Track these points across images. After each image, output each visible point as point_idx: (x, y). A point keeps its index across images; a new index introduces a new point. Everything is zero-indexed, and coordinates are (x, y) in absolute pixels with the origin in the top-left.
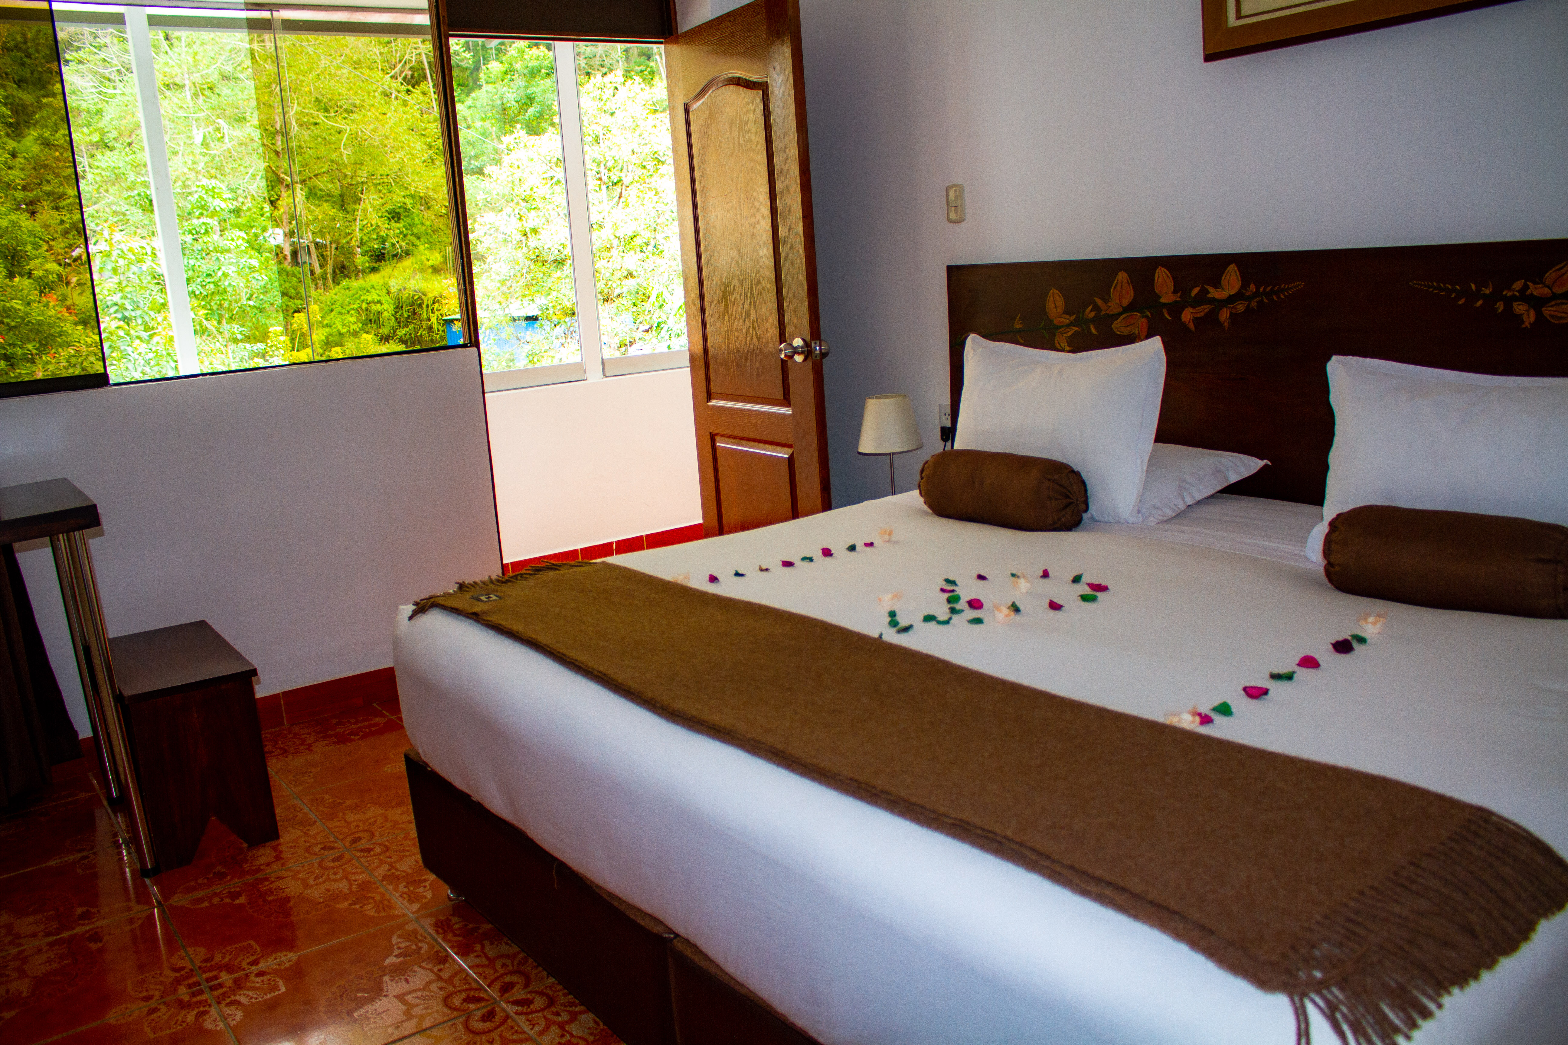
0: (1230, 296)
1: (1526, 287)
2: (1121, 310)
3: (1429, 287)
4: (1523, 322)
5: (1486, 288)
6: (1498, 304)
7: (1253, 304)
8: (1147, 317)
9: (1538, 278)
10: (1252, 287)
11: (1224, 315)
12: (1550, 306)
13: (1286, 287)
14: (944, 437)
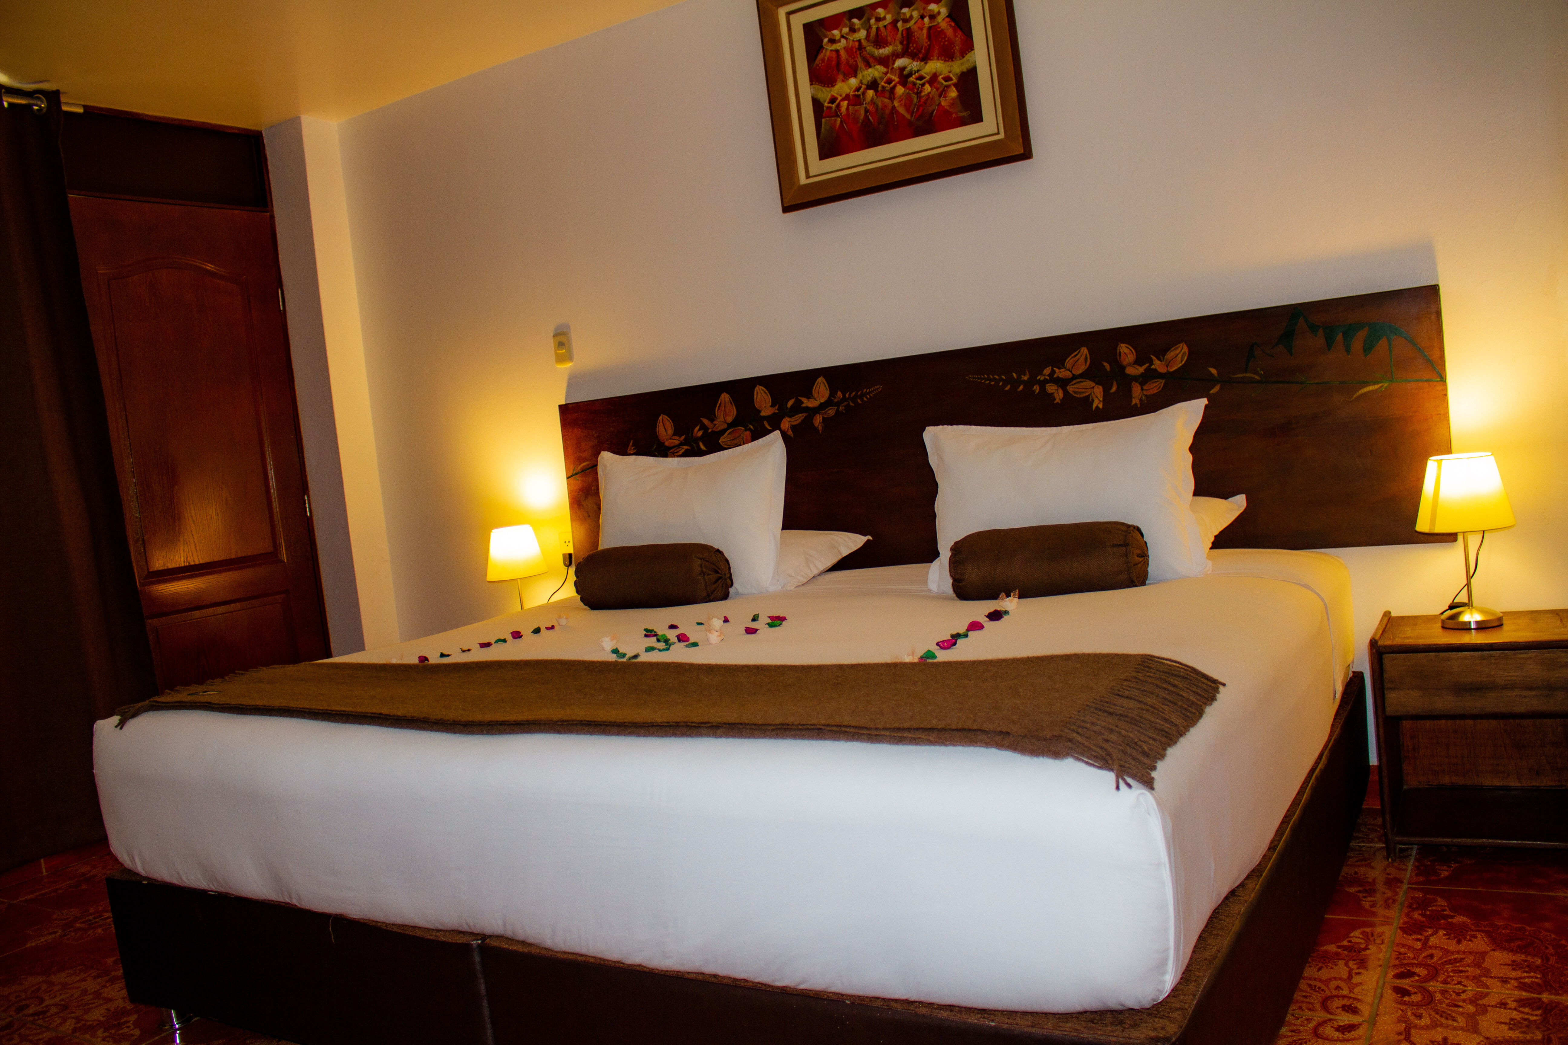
0: (821, 403)
1: (1053, 372)
2: (725, 426)
3: (982, 379)
4: (1055, 399)
5: (1024, 375)
6: (1035, 387)
7: (841, 408)
8: (750, 430)
9: (1061, 364)
10: (840, 394)
11: (818, 420)
12: (1072, 385)
13: (868, 391)
14: (566, 563)
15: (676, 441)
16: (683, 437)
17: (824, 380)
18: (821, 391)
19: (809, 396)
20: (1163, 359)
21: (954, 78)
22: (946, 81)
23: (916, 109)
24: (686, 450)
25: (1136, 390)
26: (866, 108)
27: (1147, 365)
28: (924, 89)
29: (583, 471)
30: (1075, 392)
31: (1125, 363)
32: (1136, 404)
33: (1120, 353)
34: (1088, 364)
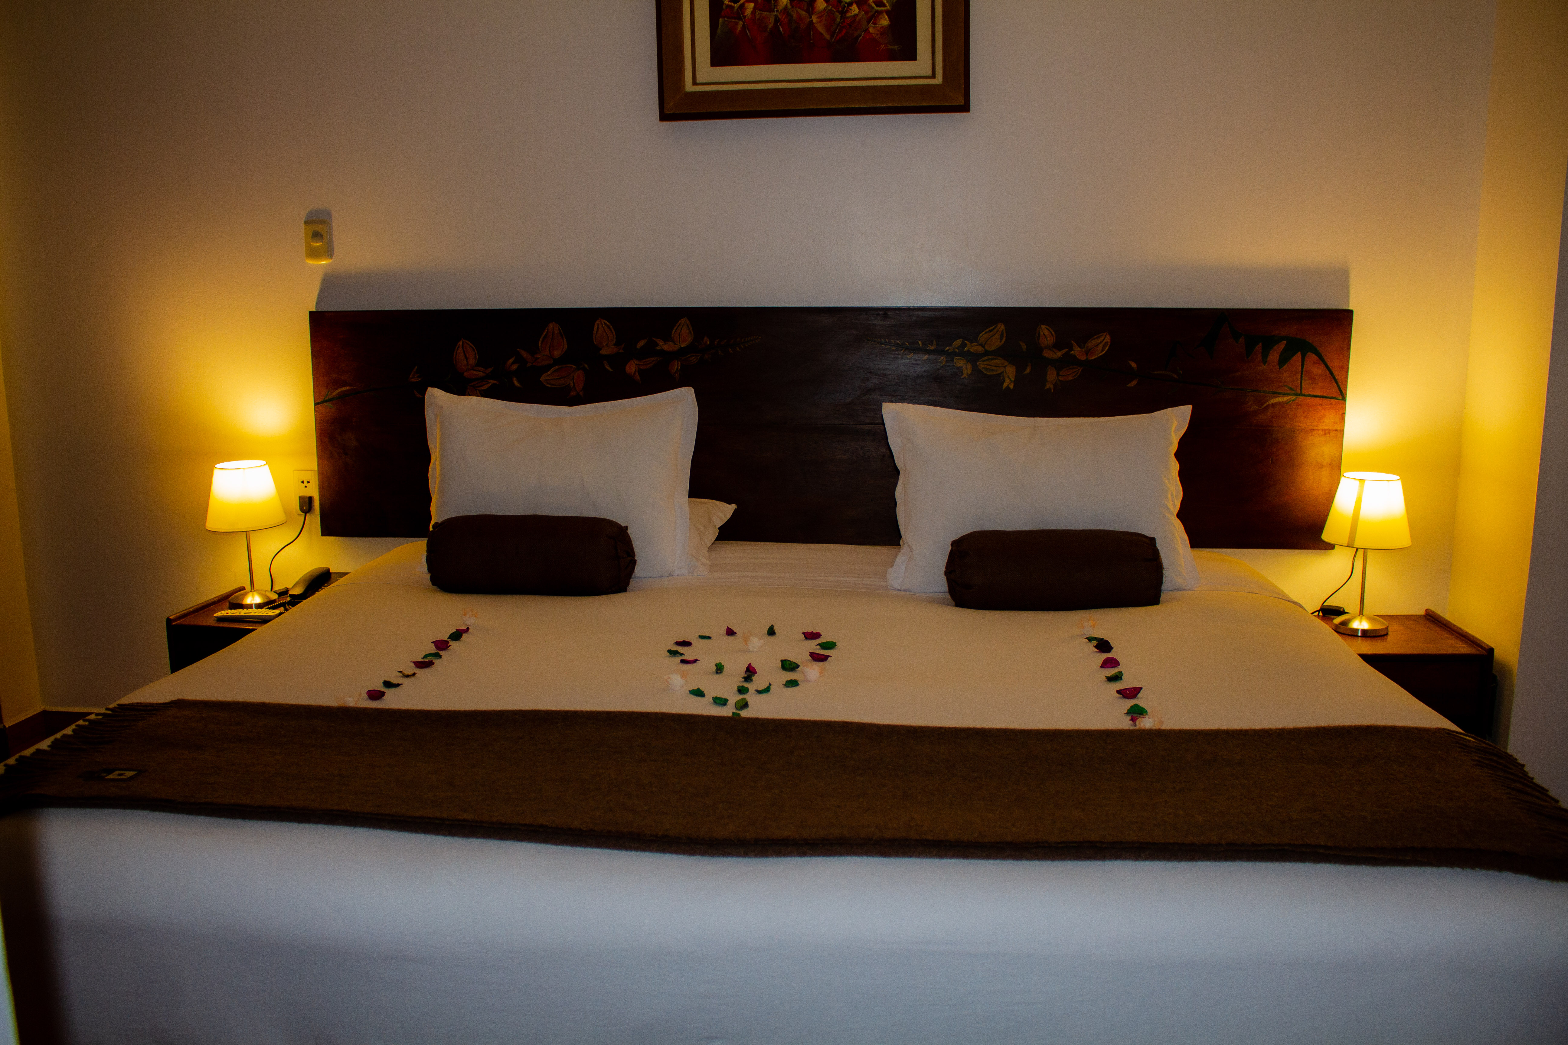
0: (681, 349)
1: (964, 345)
2: (552, 362)
3: (881, 343)
4: (963, 373)
5: (931, 345)
6: (941, 358)
7: (707, 355)
8: (584, 369)
9: (974, 338)
10: (707, 341)
11: (675, 367)
12: (984, 361)
13: (743, 340)
14: (303, 508)
15: (480, 374)
16: (490, 369)
17: (688, 322)
18: (683, 335)
19: (667, 338)
20: (1084, 346)
21: (887, 5)
22: (877, 6)
23: (838, 30)
24: (494, 384)
25: (1051, 374)
26: (776, 17)
27: (1066, 350)
28: (851, 9)
29: (342, 397)
30: (985, 369)
31: (1043, 345)
32: (1049, 389)
33: (1039, 334)
34: (1003, 342)
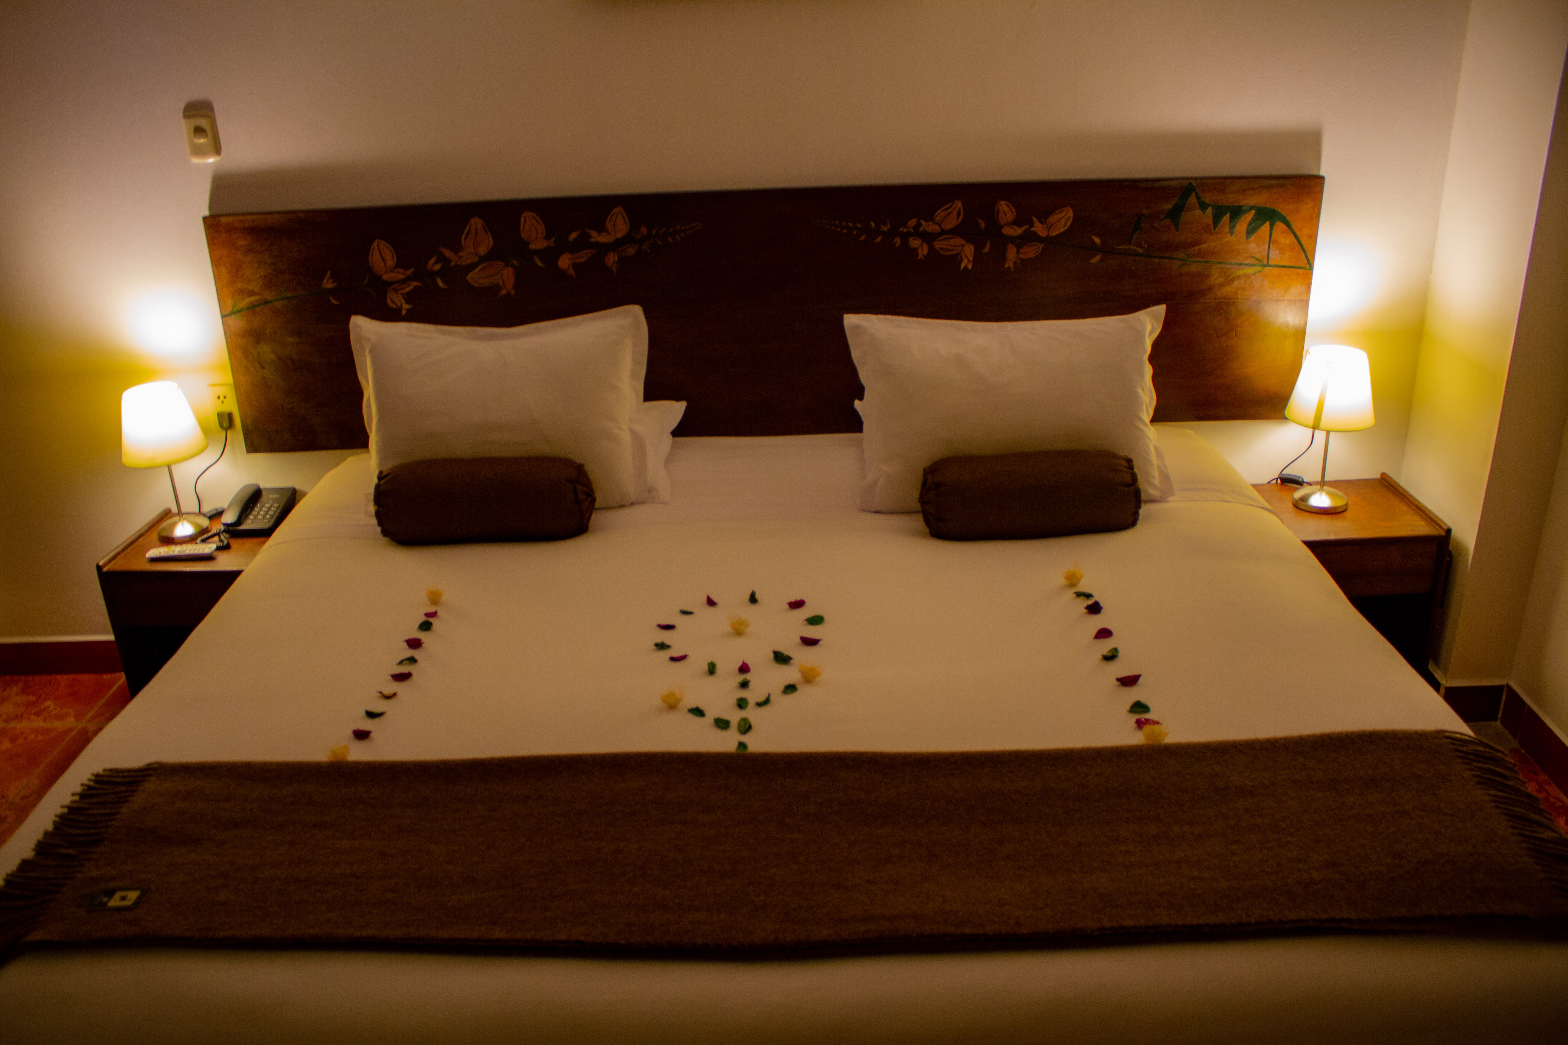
0: (617, 240)
2: (477, 259)
3: (832, 225)
4: (917, 255)
5: (885, 225)
6: (896, 240)
7: (644, 247)
8: (513, 266)
9: (930, 218)
10: (644, 230)
11: (611, 259)
12: (940, 241)
13: (683, 228)
14: (224, 425)
15: (399, 275)
16: (411, 270)
17: (622, 211)
18: (618, 225)
19: (601, 228)
20: (1045, 223)
24: (416, 287)
25: (1011, 252)
27: (1027, 227)
29: (251, 308)
30: (941, 249)
31: (1002, 222)
32: (1009, 268)
33: (998, 211)
34: (960, 219)
